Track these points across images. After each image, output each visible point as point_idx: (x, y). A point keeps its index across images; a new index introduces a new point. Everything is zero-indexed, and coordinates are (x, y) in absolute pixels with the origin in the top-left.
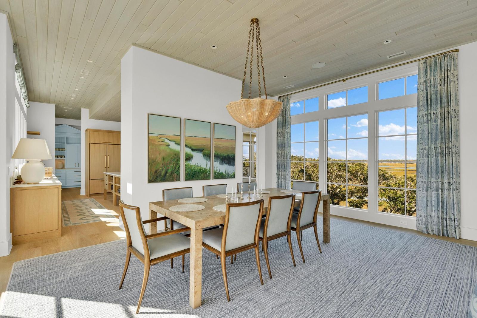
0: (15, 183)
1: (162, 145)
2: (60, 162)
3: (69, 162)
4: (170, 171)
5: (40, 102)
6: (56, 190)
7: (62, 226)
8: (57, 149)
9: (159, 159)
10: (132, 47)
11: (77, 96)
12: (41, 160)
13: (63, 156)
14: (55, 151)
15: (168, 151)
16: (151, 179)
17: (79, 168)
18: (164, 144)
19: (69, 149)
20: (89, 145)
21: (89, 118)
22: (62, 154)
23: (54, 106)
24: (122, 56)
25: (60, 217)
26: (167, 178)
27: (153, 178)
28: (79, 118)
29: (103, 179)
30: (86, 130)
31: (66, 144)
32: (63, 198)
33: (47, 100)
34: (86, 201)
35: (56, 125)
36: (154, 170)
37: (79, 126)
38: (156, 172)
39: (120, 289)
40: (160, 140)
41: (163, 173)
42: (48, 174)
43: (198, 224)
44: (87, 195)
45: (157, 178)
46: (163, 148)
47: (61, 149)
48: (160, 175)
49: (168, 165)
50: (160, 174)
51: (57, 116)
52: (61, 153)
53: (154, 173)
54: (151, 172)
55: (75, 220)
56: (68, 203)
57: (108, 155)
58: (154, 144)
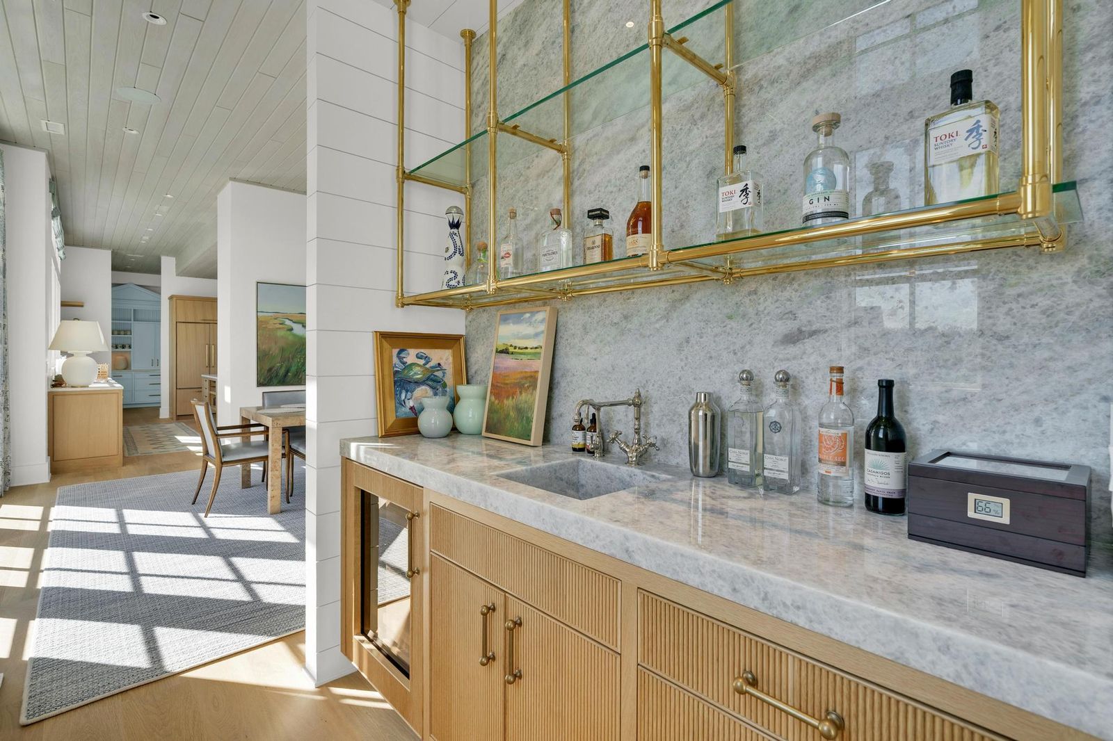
0: (53, 386)
1: (280, 328)
2: (122, 357)
3: (138, 358)
4: (293, 369)
5: (83, 246)
6: (115, 396)
7: (124, 456)
8: (116, 333)
9: (275, 350)
10: (230, 184)
11: (150, 239)
12: (90, 352)
13: (127, 346)
14: (111, 335)
15: (291, 338)
16: (262, 380)
17: (157, 368)
18: (283, 328)
19: (139, 331)
20: (176, 324)
21: (177, 275)
22: (126, 342)
23: (109, 252)
24: (218, 191)
25: (121, 447)
26: (288, 379)
27: (264, 380)
28: (157, 271)
29: (201, 388)
30: (171, 298)
31: (132, 322)
32: (126, 422)
33: (96, 244)
34: (168, 426)
35: (114, 285)
36: (267, 367)
37: (157, 287)
38: (270, 370)
39: (193, 504)
40: (276, 321)
41: (282, 372)
42: (102, 375)
43: (275, 422)
44: (172, 419)
45: (271, 379)
46: (281, 333)
47: (122, 333)
48: (277, 375)
49: (291, 359)
50: (277, 373)
51: (115, 268)
52: (123, 339)
53: (266, 372)
54: (261, 370)
55: (144, 448)
56: (135, 429)
57: (211, 343)
58: (266, 327)
